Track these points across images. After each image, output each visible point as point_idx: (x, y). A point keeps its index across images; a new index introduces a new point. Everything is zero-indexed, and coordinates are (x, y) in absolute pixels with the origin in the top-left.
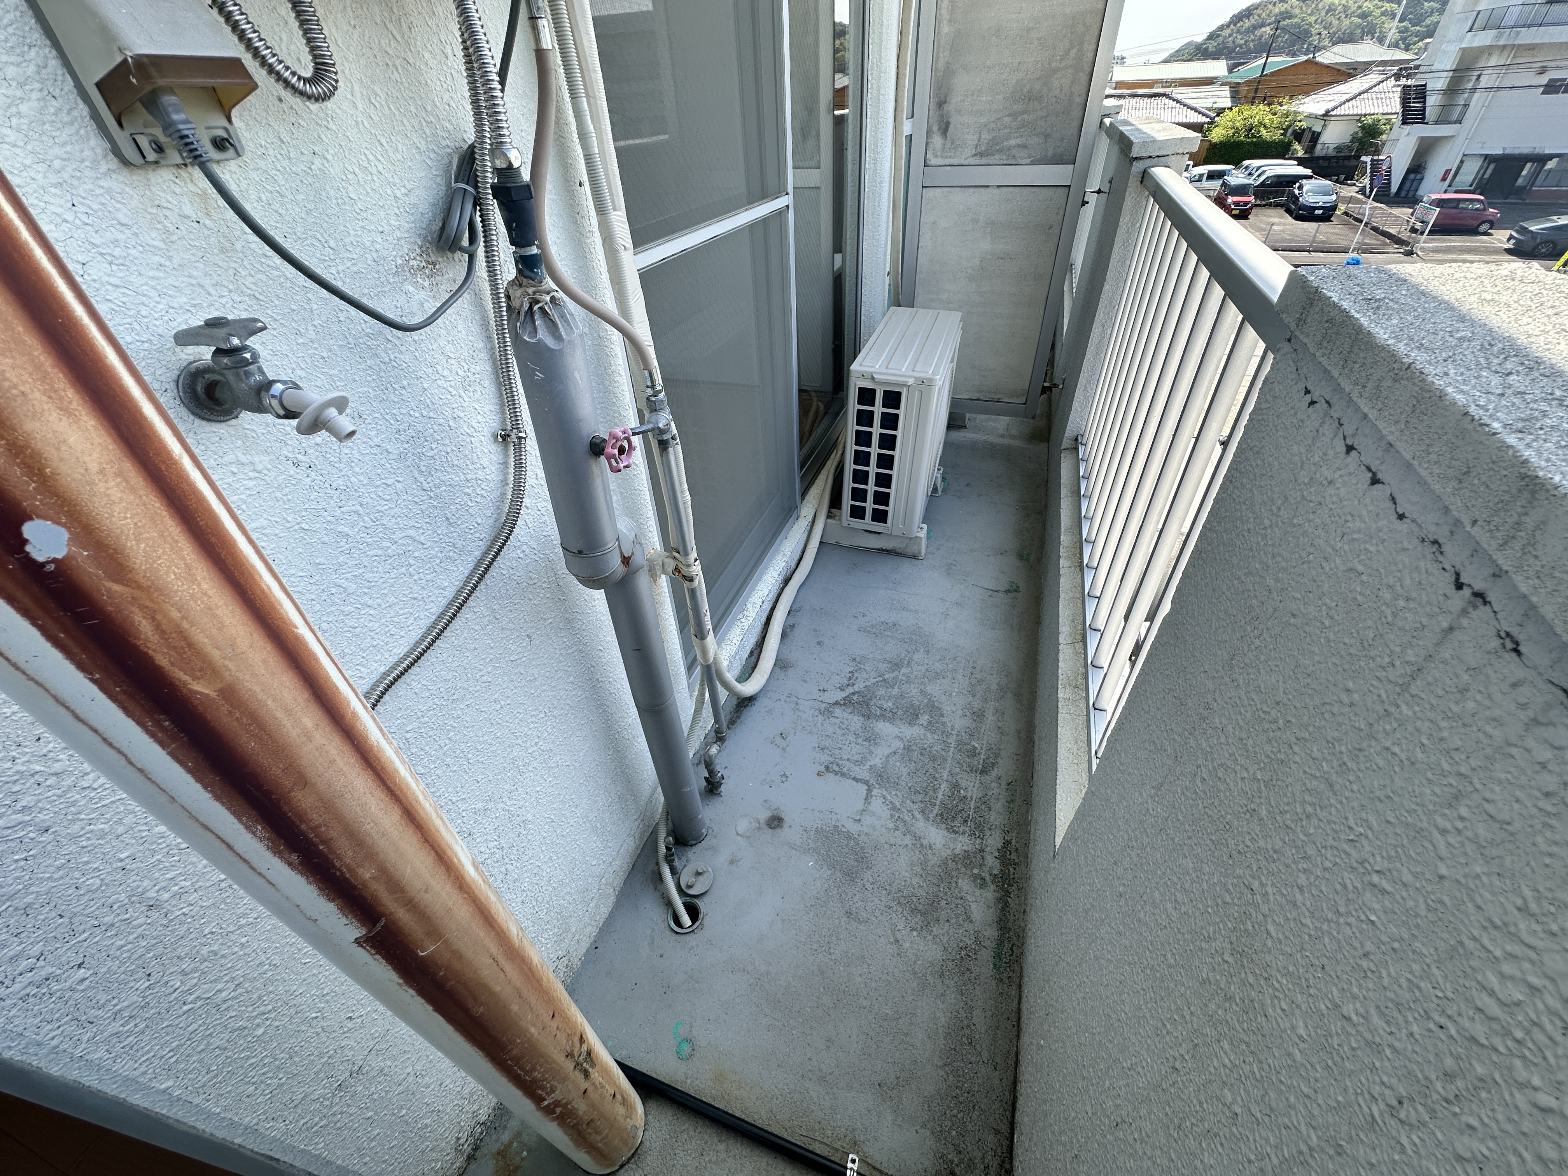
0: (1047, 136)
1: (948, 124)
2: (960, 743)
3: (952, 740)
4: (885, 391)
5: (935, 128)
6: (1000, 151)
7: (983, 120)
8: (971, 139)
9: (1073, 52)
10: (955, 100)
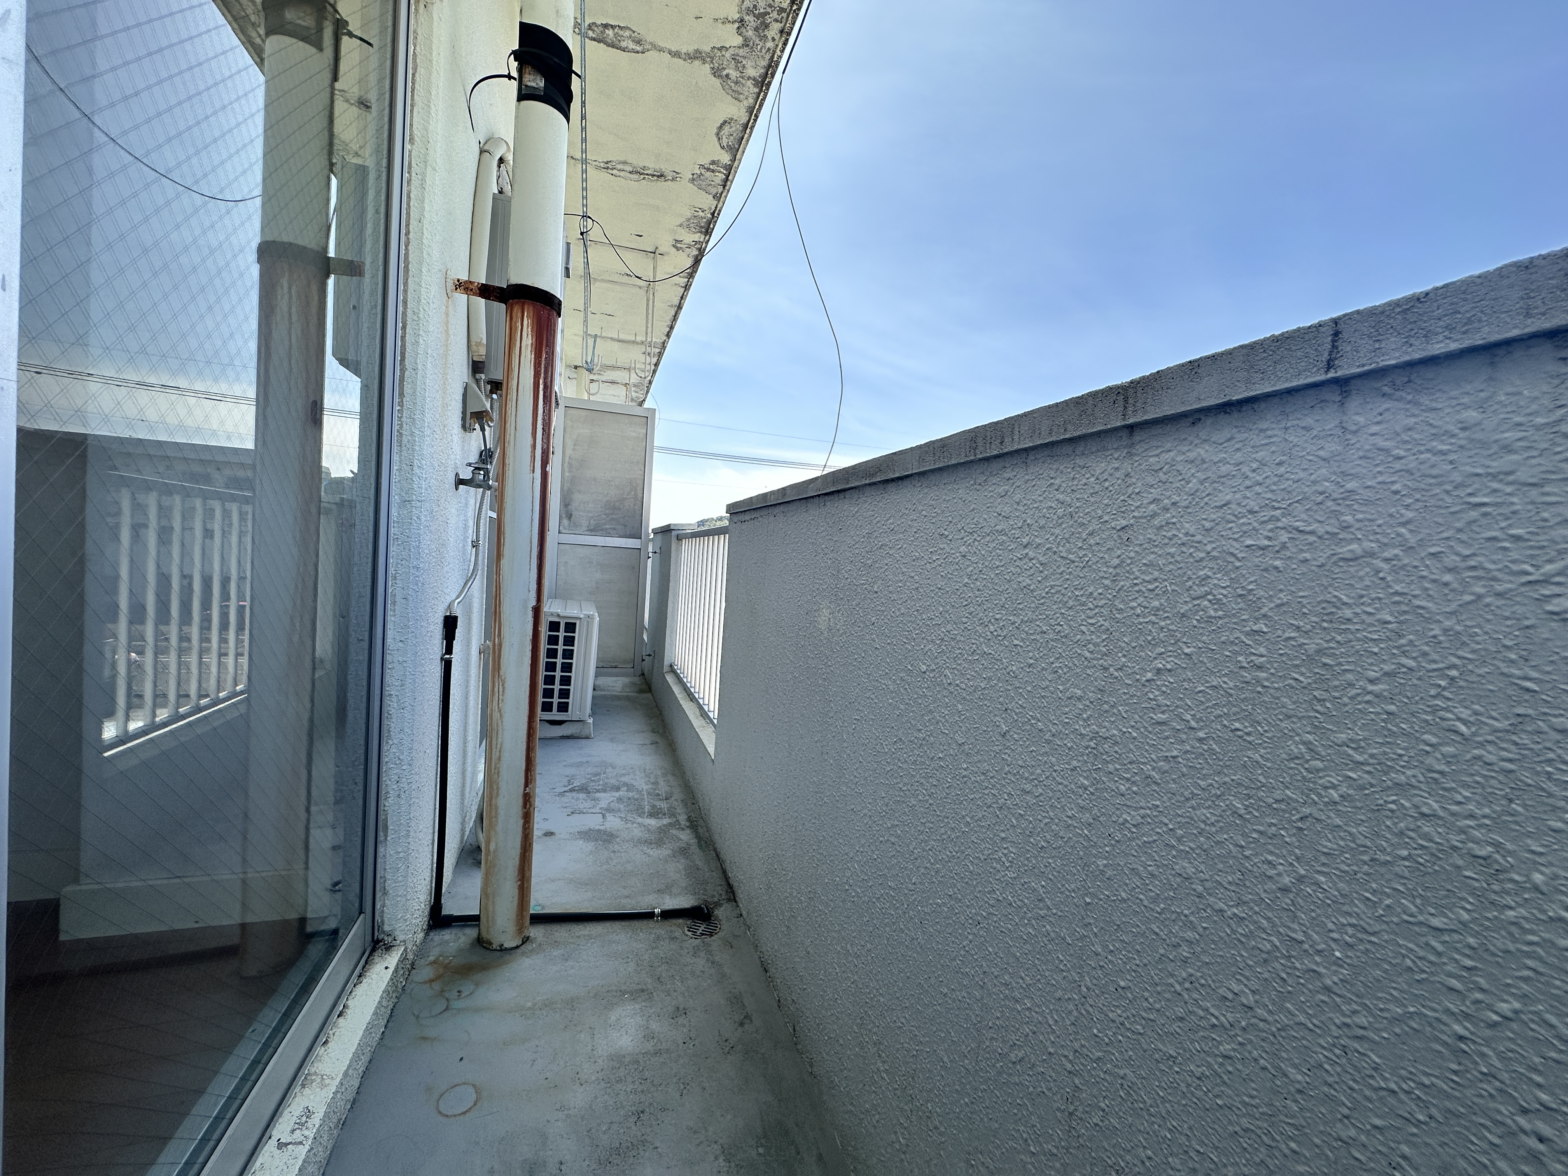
0: (625, 526)
1: (571, 515)
2: (649, 793)
3: (645, 793)
4: (566, 623)
5: (564, 516)
6: (601, 530)
7: (591, 515)
8: (585, 523)
9: (633, 493)
10: (574, 505)
